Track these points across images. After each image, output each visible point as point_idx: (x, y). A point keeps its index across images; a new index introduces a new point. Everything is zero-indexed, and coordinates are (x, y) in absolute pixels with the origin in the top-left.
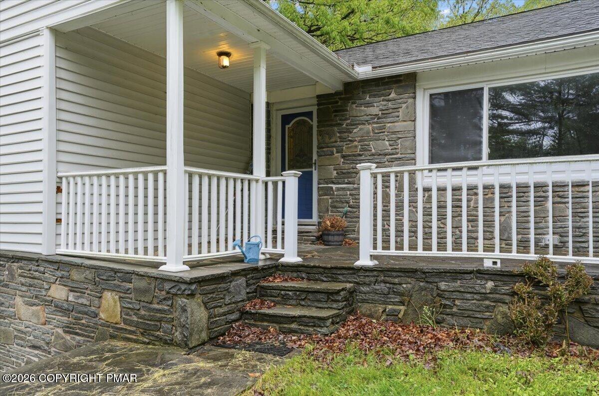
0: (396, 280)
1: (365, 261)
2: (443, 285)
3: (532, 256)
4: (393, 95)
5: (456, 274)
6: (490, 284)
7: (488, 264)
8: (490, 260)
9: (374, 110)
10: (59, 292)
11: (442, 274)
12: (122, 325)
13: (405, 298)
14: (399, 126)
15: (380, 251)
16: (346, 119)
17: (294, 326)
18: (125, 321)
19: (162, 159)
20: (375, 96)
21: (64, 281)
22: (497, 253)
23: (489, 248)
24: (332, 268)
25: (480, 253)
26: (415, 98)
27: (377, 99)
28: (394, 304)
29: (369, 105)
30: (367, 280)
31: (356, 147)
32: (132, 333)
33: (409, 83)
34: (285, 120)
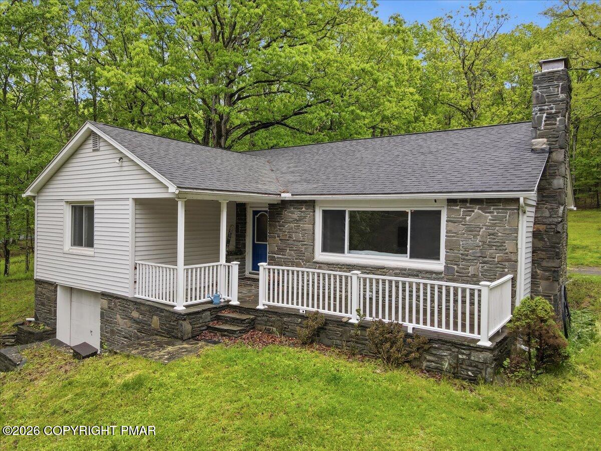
0: (270, 316)
1: (260, 307)
2: (285, 319)
3: (315, 309)
4: (304, 209)
5: (289, 315)
6: (300, 320)
7: (301, 312)
8: (302, 310)
9: (295, 216)
10: (135, 314)
11: (285, 315)
12: (160, 330)
14: (307, 227)
15: (266, 303)
16: (282, 219)
17: (226, 333)
18: (161, 329)
19: (175, 263)
20: (295, 208)
21: (138, 310)
22: (305, 307)
24: (248, 308)
25: (299, 307)
26: (314, 212)
27: (296, 210)
28: (269, 326)
29: (293, 213)
30: (260, 315)
31: (286, 235)
32: (163, 333)
33: (311, 204)
34: (255, 213)
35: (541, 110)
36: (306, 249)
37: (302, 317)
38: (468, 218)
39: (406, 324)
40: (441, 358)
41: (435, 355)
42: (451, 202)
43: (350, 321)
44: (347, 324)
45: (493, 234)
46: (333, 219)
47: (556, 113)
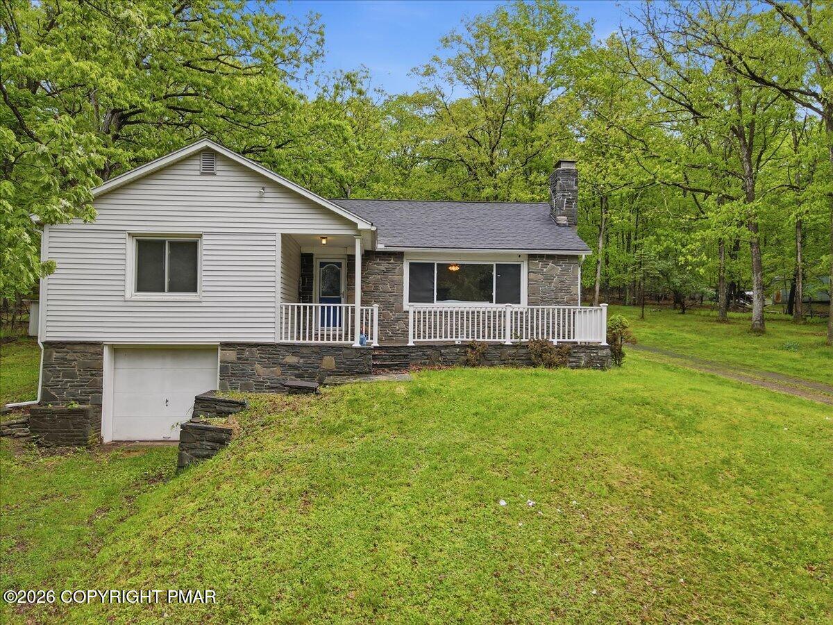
0: (424, 350)
1: (411, 344)
2: (442, 351)
3: (470, 339)
4: (392, 261)
5: (446, 347)
6: (458, 349)
7: (457, 343)
8: (458, 341)
9: (382, 268)
10: (291, 359)
11: (441, 347)
12: (335, 370)
13: (429, 357)
14: (396, 278)
15: (416, 339)
18: (337, 368)
20: (382, 260)
21: (294, 354)
22: (460, 339)
23: (457, 337)
24: (401, 347)
25: (454, 339)
26: (402, 263)
27: (383, 262)
28: (425, 359)
29: (378, 264)
30: (413, 351)
31: (371, 287)
32: (341, 372)
33: (399, 256)
34: (322, 264)
35: (563, 195)
36: (395, 299)
37: (458, 346)
38: (545, 270)
39: (551, 339)
40: (580, 358)
41: (575, 357)
42: (531, 257)
43: (506, 343)
44: (502, 346)
45: (563, 281)
46: (420, 271)
47: (572, 199)
